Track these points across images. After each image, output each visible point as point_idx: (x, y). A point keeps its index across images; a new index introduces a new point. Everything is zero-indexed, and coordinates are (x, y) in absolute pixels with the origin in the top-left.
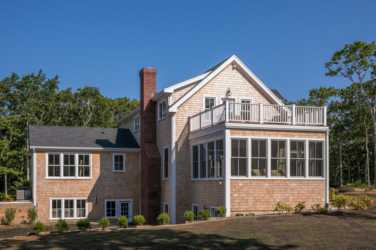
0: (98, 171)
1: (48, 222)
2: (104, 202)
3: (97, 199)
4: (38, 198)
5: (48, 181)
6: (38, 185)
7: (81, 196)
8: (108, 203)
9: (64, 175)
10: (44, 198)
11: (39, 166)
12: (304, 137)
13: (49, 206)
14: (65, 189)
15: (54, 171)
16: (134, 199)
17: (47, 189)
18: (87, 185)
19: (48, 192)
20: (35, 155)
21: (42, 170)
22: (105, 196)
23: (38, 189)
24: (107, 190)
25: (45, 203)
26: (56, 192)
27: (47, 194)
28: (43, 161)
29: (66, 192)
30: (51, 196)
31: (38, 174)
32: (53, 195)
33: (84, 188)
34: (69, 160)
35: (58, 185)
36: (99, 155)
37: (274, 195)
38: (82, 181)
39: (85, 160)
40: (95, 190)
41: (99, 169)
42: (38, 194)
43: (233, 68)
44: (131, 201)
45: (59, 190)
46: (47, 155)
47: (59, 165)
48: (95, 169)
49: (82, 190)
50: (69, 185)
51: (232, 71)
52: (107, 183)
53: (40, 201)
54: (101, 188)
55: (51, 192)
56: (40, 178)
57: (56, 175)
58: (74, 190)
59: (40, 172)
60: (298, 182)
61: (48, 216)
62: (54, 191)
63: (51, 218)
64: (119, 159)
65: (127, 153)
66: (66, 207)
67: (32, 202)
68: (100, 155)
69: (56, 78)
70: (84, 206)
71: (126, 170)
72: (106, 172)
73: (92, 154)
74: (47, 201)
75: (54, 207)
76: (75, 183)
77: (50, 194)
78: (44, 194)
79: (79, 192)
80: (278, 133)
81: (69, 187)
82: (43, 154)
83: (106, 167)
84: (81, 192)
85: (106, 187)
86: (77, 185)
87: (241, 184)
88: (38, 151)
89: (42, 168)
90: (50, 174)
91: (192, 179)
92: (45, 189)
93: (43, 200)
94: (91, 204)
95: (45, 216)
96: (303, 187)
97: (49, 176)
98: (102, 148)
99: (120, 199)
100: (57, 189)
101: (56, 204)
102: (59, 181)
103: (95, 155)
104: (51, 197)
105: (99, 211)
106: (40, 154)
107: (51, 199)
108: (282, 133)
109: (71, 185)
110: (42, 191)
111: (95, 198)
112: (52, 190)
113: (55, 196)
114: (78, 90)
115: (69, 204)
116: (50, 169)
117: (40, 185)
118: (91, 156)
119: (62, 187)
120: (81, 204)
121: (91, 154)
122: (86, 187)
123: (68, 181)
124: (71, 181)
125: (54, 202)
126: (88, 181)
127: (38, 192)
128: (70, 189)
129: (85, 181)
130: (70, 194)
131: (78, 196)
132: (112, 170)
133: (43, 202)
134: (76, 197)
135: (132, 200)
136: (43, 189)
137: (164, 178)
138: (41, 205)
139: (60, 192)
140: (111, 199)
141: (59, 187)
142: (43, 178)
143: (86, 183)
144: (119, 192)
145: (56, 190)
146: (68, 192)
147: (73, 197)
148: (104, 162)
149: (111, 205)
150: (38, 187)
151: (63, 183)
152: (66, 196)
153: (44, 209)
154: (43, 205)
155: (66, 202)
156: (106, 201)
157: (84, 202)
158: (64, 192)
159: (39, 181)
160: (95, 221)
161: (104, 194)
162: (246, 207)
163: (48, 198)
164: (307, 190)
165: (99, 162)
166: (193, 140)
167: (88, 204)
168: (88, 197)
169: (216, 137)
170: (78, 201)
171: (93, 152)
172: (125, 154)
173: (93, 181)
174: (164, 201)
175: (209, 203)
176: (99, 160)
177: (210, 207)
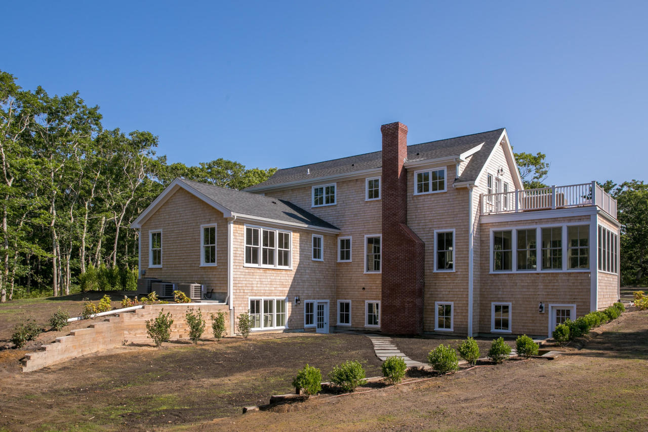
0: (297, 258)
2: (303, 303)
3: (296, 300)
4: (234, 297)
5: (247, 271)
6: (235, 276)
7: (281, 294)
8: (307, 305)
9: (263, 262)
10: (242, 297)
11: (237, 246)
13: (248, 310)
14: (265, 283)
15: (252, 256)
16: (331, 299)
17: (245, 282)
18: (287, 278)
19: (247, 288)
20: (231, 227)
21: (239, 253)
22: (304, 294)
23: (235, 282)
24: (306, 286)
25: (242, 305)
26: (255, 288)
27: (246, 291)
28: (241, 238)
29: (266, 289)
30: (249, 294)
31: (235, 259)
32: (252, 292)
33: (284, 283)
34: (269, 239)
35: (258, 277)
36: (298, 234)
38: (282, 272)
39: (284, 241)
40: (295, 286)
41: (299, 255)
42: (235, 291)
43: (501, 144)
44: (326, 303)
45: (259, 285)
46: (245, 229)
48: (296, 254)
49: (282, 285)
50: (271, 276)
52: (307, 276)
53: (237, 302)
54: (301, 284)
55: (249, 288)
56: (236, 264)
57: (254, 263)
58: (274, 286)
59: (236, 255)
62: (253, 286)
64: (317, 242)
65: (325, 235)
66: (266, 310)
67: (225, 303)
68: (300, 235)
70: (283, 309)
71: (324, 259)
72: (305, 260)
73: (293, 232)
74: (245, 302)
75: (252, 310)
76: (275, 275)
77: (248, 291)
78: (242, 291)
79: (280, 289)
81: (269, 280)
82: (240, 227)
83: (305, 253)
84: (282, 289)
85: (306, 281)
86: (277, 278)
88: (237, 221)
89: (239, 250)
90: (248, 260)
91: (491, 273)
92: (243, 282)
93: (241, 299)
94: (290, 304)
97: (246, 262)
98: (306, 226)
99: (318, 299)
100: (256, 282)
101: (255, 307)
102: (259, 271)
103: (296, 234)
104: (250, 296)
106: (237, 226)
107: (249, 298)
110: (240, 285)
111: (295, 298)
112: (251, 285)
113: (254, 294)
115: (268, 305)
116: (248, 251)
117: (237, 276)
118: (292, 235)
119: (262, 280)
120: (281, 306)
122: (286, 281)
123: (267, 272)
124: (270, 272)
125: (252, 303)
126: (288, 273)
127: (235, 288)
128: (270, 283)
129: (285, 273)
130: (270, 292)
131: (278, 294)
132: (311, 258)
133: (240, 302)
134: (276, 296)
135: (328, 301)
136: (241, 282)
138: (238, 308)
139: (260, 288)
140: (310, 299)
141: (259, 280)
142: (241, 264)
143: (286, 275)
144: (318, 289)
145: (255, 285)
146: (268, 289)
147: (273, 296)
148: (303, 245)
149: (309, 307)
150: (236, 279)
151: (262, 274)
152: (266, 294)
154: (241, 308)
155: (266, 303)
156: (305, 302)
157: (283, 302)
158: (263, 289)
159: (236, 270)
160: (295, 331)
163: (247, 297)
165: (298, 245)
166: (497, 224)
167: (288, 306)
168: (289, 298)
169: (568, 222)
170: (278, 302)
171: (295, 230)
172: (322, 236)
173: (293, 273)
174: (435, 300)
175: (547, 300)
176: (299, 242)
177: (548, 305)
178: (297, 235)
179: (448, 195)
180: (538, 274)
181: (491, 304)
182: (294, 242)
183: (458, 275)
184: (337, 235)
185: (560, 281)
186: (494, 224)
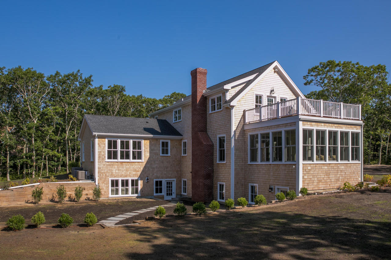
0: (148, 155)
1: (108, 198)
2: (153, 181)
3: (148, 179)
4: (99, 178)
5: (108, 164)
6: (99, 167)
7: (135, 176)
8: (157, 182)
9: (121, 159)
10: (104, 178)
11: (100, 151)
12: (349, 129)
13: (109, 185)
14: (122, 170)
15: (112, 155)
16: (177, 178)
17: (107, 170)
18: (139, 167)
19: (108, 173)
20: (97, 140)
21: (102, 154)
22: (154, 176)
23: (99, 170)
24: (155, 171)
25: (105, 183)
26: (114, 173)
27: (107, 175)
28: (104, 146)
29: (123, 173)
30: (110, 176)
31: (99, 157)
32: (112, 175)
33: (137, 170)
34: (125, 145)
35: (116, 167)
36: (149, 141)
38: (135, 164)
39: (137, 145)
40: (146, 171)
41: (149, 153)
42: (99, 175)
43: (275, 72)
44: (174, 180)
45: (117, 171)
46: (106, 140)
47: (117, 149)
48: (146, 153)
49: (135, 171)
50: (125, 166)
51: (274, 74)
52: (156, 165)
53: (101, 181)
54: (151, 170)
55: (110, 173)
56: (100, 160)
57: (114, 159)
58: (129, 171)
59: (100, 155)
60: (345, 165)
61: (108, 193)
62: (112, 172)
63: (110, 195)
64: (165, 145)
65: (171, 140)
66: (123, 185)
67: (94, 182)
69: (90, 77)
70: (137, 185)
71: (170, 154)
72: (154, 156)
74: (107, 181)
75: (112, 186)
76: (129, 165)
77: (109, 175)
78: (104, 175)
79: (133, 173)
80: (333, 125)
81: (125, 168)
82: (103, 140)
83: (154, 152)
84: (135, 173)
85: (155, 168)
86: (131, 167)
87: (309, 168)
88: (100, 137)
89: (102, 152)
90: (109, 157)
91: (249, 163)
92: (105, 170)
93: (104, 179)
94: (142, 181)
95: (106, 194)
96: (348, 169)
97: (108, 159)
98: (152, 136)
99: (166, 178)
100: (115, 170)
101: (115, 183)
102: (117, 164)
103: (146, 141)
104: (110, 177)
105: (149, 189)
106: (101, 139)
107: (110, 179)
108: (336, 125)
109: (127, 167)
110: (103, 172)
111: (146, 178)
112: (111, 172)
113: (113, 176)
114: (109, 87)
115: (125, 183)
116: (109, 152)
117: (101, 167)
118: (143, 142)
119: (119, 168)
120: (134, 183)
121: (143, 141)
122: (139, 168)
123: (124, 164)
124: (126, 164)
125: (112, 181)
126: (140, 164)
127: (99, 173)
128: (125, 170)
129: (138, 164)
130: (126, 175)
131: (132, 176)
132: (160, 154)
133: (103, 181)
134: (131, 177)
135: (175, 179)
136: (104, 170)
137: (218, 162)
138: (102, 184)
139: (118, 173)
140: (159, 178)
141: (117, 168)
142: (104, 160)
143: (139, 165)
144: (165, 173)
145: (114, 171)
146: (124, 173)
147: (128, 177)
148: (153, 147)
149: (158, 184)
150: (99, 168)
151: (120, 165)
152: (122, 176)
153: (105, 187)
154: (104, 184)
155: (123, 181)
156: (155, 180)
157: (137, 181)
158: (120, 173)
159: (100, 164)
160: (146, 197)
161: (153, 174)
162: (312, 187)
163: (108, 178)
164: (350, 171)
165: (149, 147)
166: (251, 130)
167: (140, 183)
168: (141, 177)
169: (285, 127)
170: (133, 181)
171: (145, 139)
172: (170, 141)
173: (144, 164)
174: (218, 181)
175: (275, 183)
176: (149, 146)
177: (275, 187)
179: (223, 112)
180: (270, 165)
181: (248, 184)
182: (145, 146)
183: (227, 165)
184: (182, 140)
185: (281, 170)
186: (250, 130)
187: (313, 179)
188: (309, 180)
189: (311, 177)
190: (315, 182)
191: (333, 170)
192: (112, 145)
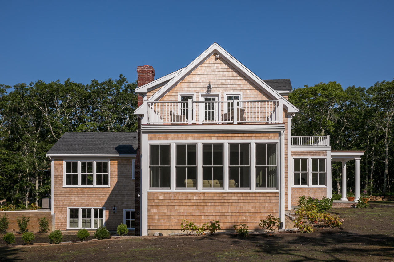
0: (116, 179)
1: (66, 231)
2: (123, 212)
3: (114, 209)
4: (55, 207)
5: (66, 190)
6: (56, 194)
7: (98, 205)
8: (128, 213)
9: (82, 184)
10: (61, 207)
11: (57, 175)
12: (250, 139)
13: (66, 215)
14: (82, 197)
15: (72, 180)
17: (64, 197)
18: (104, 194)
19: (66, 201)
20: (53, 163)
21: (59, 179)
22: (123, 205)
23: (56, 197)
24: (125, 199)
25: (63, 212)
26: (73, 201)
27: (65, 203)
28: (61, 169)
29: (83, 201)
30: (68, 205)
31: (56, 183)
32: (70, 204)
33: (102, 197)
34: (87, 167)
35: (76, 194)
37: (205, 211)
38: (99, 190)
39: (102, 167)
40: (113, 199)
41: (117, 176)
42: (55, 203)
45: (76, 199)
46: (65, 163)
47: (77, 173)
48: (113, 176)
49: (99, 199)
52: (126, 192)
53: (58, 210)
54: (120, 197)
55: (68, 201)
56: (57, 186)
57: (73, 184)
58: (91, 199)
59: (57, 180)
61: (65, 225)
62: (71, 199)
63: (68, 228)
66: (84, 216)
67: (50, 211)
68: (118, 162)
70: (102, 216)
72: (124, 180)
73: (110, 160)
74: (65, 210)
75: (71, 216)
76: (92, 192)
77: (67, 203)
78: (61, 203)
79: (97, 201)
81: (86, 195)
82: (60, 162)
83: (125, 175)
84: (99, 201)
85: (125, 195)
86: (94, 194)
87: (161, 198)
88: (57, 159)
89: (59, 177)
90: (69, 183)
92: (63, 197)
93: (61, 209)
94: (108, 212)
95: (62, 226)
97: (67, 184)
98: (118, 155)
100: (74, 197)
101: (74, 214)
102: (77, 190)
103: (113, 162)
104: (69, 206)
105: (117, 222)
106: (58, 162)
107: (68, 208)
109: (88, 194)
110: (60, 199)
111: (113, 208)
112: (70, 199)
113: (72, 205)
115: (86, 214)
116: (68, 177)
117: (58, 194)
118: (109, 162)
119: (80, 195)
120: (99, 214)
122: (104, 195)
123: (85, 190)
124: (88, 190)
125: (71, 211)
126: (106, 190)
127: (56, 201)
128: (87, 197)
129: (103, 190)
130: (87, 203)
131: (96, 205)
132: (132, 178)
133: (60, 211)
134: (94, 206)
136: (61, 197)
138: (58, 214)
139: (78, 201)
140: (130, 208)
141: (76, 195)
142: (61, 186)
143: (104, 192)
145: (73, 199)
146: (85, 201)
147: (91, 206)
148: (123, 169)
150: (56, 195)
151: (80, 192)
152: (83, 205)
153: (62, 218)
154: (61, 214)
155: (84, 211)
156: (125, 211)
157: (101, 211)
158: (81, 201)
159: (56, 190)
161: (123, 203)
162: (168, 224)
163: (66, 207)
165: (117, 169)
167: (106, 213)
168: (106, 206)
170: (96, 211)
171: (112, 159)
173: (111, 190)
176: (117, 167)
178: (116, 163)
182: (112, 168)
187: (169, 214)
188: (161, 214)
189: (166, 211)
190: (172, 218)
191: (211, 201)
192: (71, 167)
